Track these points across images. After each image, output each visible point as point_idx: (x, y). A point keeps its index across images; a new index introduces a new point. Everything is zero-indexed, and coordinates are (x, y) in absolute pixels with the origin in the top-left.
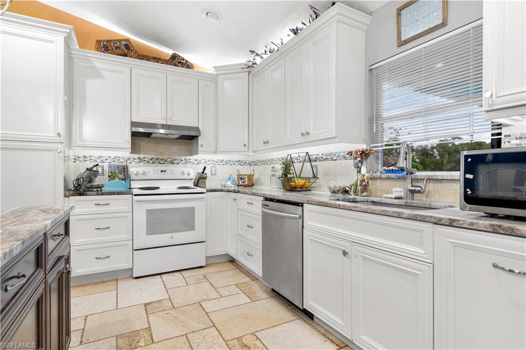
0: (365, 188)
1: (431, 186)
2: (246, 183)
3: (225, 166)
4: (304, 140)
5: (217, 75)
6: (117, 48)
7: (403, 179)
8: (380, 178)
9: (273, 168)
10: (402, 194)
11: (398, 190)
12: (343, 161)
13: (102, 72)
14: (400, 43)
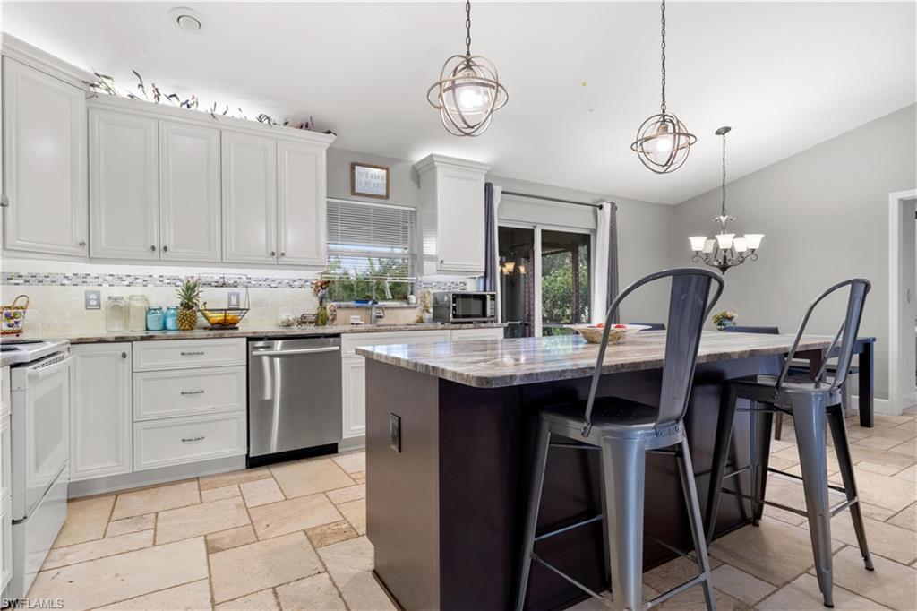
0: (334, 318)
14: (353, 193)
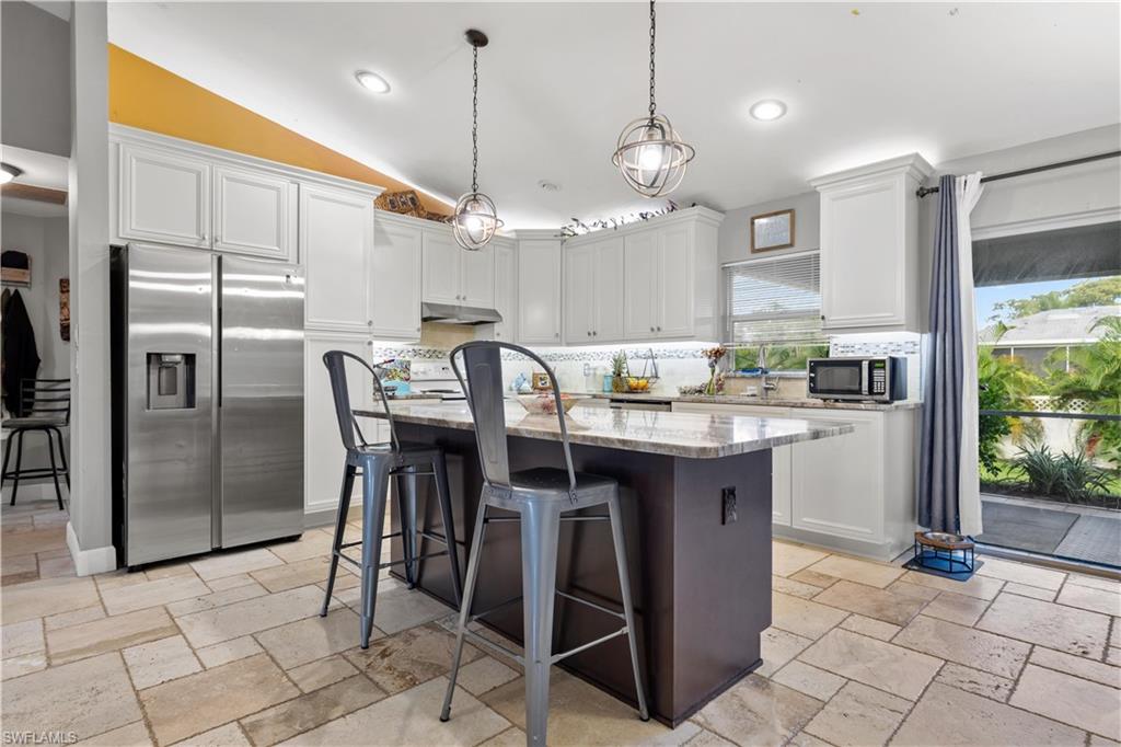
0: (720, 388)
1: (782, 384)
2: (548, 384)
3: (513, 361)
4: (652, 335)
5: (518, 240)
6: (404, 203)
7: (758, 377)
8: (735, 377)
9: (586, 365)
10: (755, 392)
11: (752, 388)
12: (693, 360)
13: (391, 237)
14: (755, 251)
